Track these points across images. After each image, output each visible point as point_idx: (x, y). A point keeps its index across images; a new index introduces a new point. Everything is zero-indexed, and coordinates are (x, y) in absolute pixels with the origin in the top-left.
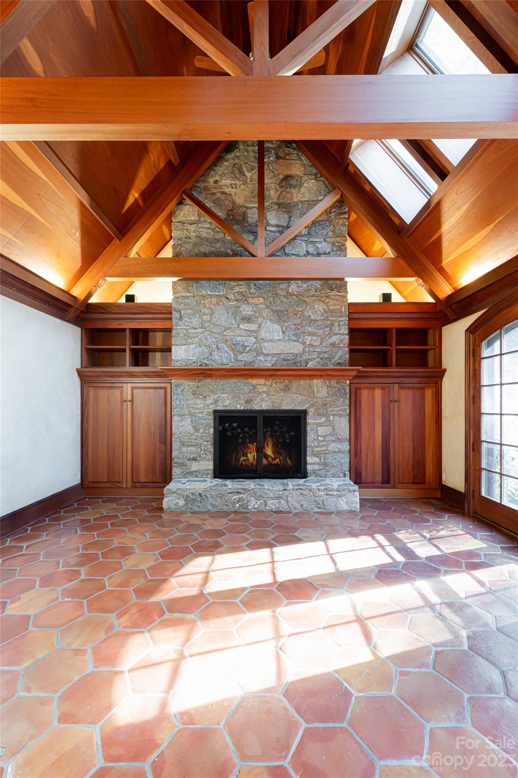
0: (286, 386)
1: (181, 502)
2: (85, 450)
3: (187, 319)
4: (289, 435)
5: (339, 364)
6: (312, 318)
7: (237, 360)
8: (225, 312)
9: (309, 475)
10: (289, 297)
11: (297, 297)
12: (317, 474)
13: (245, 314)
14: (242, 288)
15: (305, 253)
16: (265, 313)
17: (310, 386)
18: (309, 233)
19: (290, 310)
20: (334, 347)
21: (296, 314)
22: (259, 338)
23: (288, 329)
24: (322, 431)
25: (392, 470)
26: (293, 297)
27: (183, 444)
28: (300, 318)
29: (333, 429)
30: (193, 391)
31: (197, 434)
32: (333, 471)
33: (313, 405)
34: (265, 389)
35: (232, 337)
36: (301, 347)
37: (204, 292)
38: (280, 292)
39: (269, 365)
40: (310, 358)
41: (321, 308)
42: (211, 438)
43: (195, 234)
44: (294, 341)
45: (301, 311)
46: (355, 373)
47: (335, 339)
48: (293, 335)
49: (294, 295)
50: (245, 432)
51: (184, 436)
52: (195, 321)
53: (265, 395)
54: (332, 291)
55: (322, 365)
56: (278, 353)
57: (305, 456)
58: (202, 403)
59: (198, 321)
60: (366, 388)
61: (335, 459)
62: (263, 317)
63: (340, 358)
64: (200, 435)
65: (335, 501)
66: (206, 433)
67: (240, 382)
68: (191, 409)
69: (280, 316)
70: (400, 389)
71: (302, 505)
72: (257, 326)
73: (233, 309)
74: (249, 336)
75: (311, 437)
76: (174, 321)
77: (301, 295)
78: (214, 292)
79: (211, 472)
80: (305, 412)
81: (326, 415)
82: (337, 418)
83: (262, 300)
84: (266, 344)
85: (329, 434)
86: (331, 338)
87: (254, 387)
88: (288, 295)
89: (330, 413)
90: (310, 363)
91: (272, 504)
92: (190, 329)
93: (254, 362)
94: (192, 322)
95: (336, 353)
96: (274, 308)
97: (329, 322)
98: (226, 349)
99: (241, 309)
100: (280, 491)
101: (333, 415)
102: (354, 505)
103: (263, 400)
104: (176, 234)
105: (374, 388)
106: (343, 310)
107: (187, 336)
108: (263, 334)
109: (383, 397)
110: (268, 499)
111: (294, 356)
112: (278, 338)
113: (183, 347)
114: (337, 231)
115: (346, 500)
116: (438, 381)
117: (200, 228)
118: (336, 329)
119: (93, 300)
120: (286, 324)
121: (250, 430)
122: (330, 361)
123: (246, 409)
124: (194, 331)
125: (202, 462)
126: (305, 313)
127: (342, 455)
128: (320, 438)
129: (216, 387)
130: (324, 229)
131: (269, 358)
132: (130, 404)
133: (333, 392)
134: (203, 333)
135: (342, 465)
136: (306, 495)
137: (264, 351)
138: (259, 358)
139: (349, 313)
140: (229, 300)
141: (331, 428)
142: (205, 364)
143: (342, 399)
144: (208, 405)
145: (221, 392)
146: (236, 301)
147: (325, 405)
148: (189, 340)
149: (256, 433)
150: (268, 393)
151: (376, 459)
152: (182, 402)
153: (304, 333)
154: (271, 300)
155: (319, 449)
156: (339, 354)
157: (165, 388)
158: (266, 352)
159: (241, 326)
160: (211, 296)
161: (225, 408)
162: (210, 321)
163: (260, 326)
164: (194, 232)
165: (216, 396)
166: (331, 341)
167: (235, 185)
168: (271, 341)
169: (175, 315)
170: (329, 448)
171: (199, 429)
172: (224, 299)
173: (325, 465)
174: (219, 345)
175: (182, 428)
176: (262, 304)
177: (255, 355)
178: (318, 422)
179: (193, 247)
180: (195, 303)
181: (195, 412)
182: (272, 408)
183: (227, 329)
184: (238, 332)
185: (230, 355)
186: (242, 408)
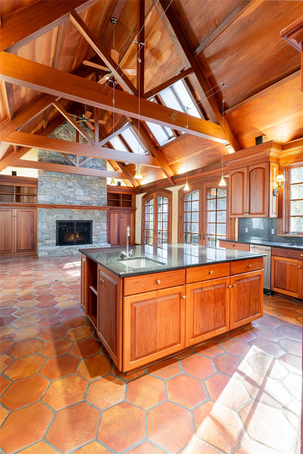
0: (85, 212)
1: (47, 254)
3: (45, 185)
4: (86, 229)
5: (104, 205)
6: (95, 189)
7: (66, 202)
8: (61, 183)
9: (93, 243)
12: (96, 242)
13: (69, 185)
14: (69, 176)
15: (92, 166)
16: (77, 185)
17: (94, 212)
18: (93, 159)
19: (87, 185)
20: (102, 199)
21: (89, 187)
22: (75, 194)
23: (86, 192)
24: (97, 227)
25: (120, 240)
27: (43, 233)
29: (102, 227)
30: (47, 213)
31: (49, 229)
32: (101, 241)
33: (94, 219)
34: (77, 213)
35: (64, 193)
36: (91, 199)
37: (52, 175)
38: (83, 178)
39: (79, 204)
40: (94, 202)
41: (98, 186)
42: (55, 231)
44: (88, 196)
45: (91, 186)
46: (109, 208)
47: (102, 196)
48: (88, 194)
49: (88, 180)
50: (70, 228)
51: (43, 230)
52: (48, 186)
53: (77, 215)
54: (102, 180)
55: (98, 205)
56: (82, 200)
57: (92, 236)
58: (51, 218)
59: (50, 186)
60: (113, 213)
61: (102, 237)
62: (76, 187)
63: (104, 203)
66: (53, 229)
67: (67, 210)
68: (46, 220)
69: (83, 187)
70: (123, 214)
73: (65, 183)
74: (71, 193)
75: (94, 230)
76: (39, 185)
77: (91, 180)
78: (57, 175)
79: (55, 244)
80: (92, 221)
81: (99, 222)
82: (103, 223)
83: (76, 181)
84: (77, 197)
85: (100, 229)
87: (73, 212)
88: (86, 180)
90: (94, 204)
92: (46, 189)
93: (73, 203)
95: (103, 201)
96: (81, 184)
97: (101, 191)
98: (61, 197)
99: (68, 183)
101: (102, 222)
103: (76, 217)
104: (40, 151)
105: (115, 213)
106: (105, 187)
107: (45, 191)
108: (76, 193)
109: (118, 216)
111: (88, 202)
112: (82, 195)
113: (43, 196)
114: (103, 160)
116: (134, 212)
118: (103, 193)
120: (85, 190)
121: (72, 227)
122: (101, 204)
124: (48, 190)
125: (51, 240)
127: (104, 235)
128: (97, 230)
129: (57, 211)
131: (79, 202)
132: (16, 217)
133: (102, 214)
134: (52, 191)
135: (104, 239)
137: (77, 199)
138: (75, 202)
139: (107, 188)
140: (63, 179)
142: (53, 203)
143: (104, 217)
144: (54, 219)
145: (59, 213)
146: (65, 180)
147: (99, 219)
148: (45, 193)
149: (73, 229)
151: (116, 237)
152: (43, 217)
153: (92, 193)
154: (80, 181)
155: (97, 234)
156: (104, 202)
157: (33, 211)
158: (78, 200)
159: (68, 189)
160: (55, 177)
161: (61, 220)
162: (55, 187)
163: (75, 190)
164: (48, 151)
165: (57, 215)
166: (101, 197)
167: (66, 137)
168: (80, 196)
169: (39, 183)
170: (100, 233)
171: (50, 227)
172: (61, 178)
173: (99, 239)
174: (59, 196)
175: (42, 227)
176: (76, 182)
177: (73, 200)
178: (96, 224)
179: (48, 158)
180: (48, 179)
181: (48, 221)
182: (80, 220)
183: (62, 190)
184: (67, 192)
185: (63, 200)
186: (68, 220)
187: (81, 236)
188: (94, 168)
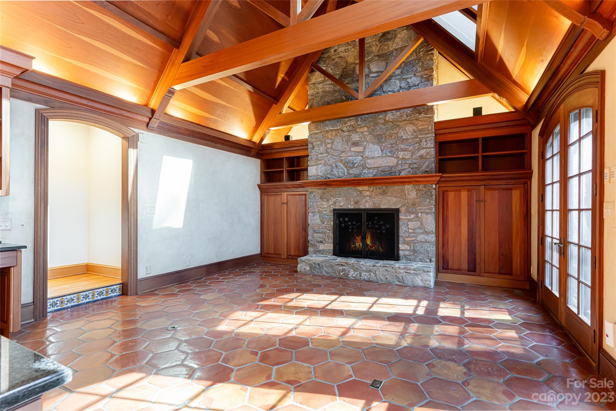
0: (384, 191)
1: (308, 268)
2: (262, 233)
3: (317, 148)
4: (385, 228)
5: (426, 172)
6: (404, 137)
7: (349, 174)
8: (341, 140)
9: (401, 258)
10: (386, 124)
11: (392, 123)
12: (407, 258)
13: (354, 140)
14: (352, 122)
15: (398, 88)
16: (368, 138)
17: (403, 191)
18: (402, 72)
19: (387, 134)
20: (422, 158)
21: (391, 136)
22: (364, 157)
23: (386, 148)
24: (411, 225)
26: (390, 123)
27: (315, 231)
28: (394, 138)
29: (422, 224)
30: (321, 196)
31: (323, 225)
32: (421, 256)
33: (404, 205)
34: (368, 193)
35: (346, 157)
36: (395, 161)
37: (327, 129)
38: (379, 121)
39: (371, 176)
40: (403, 168)
41: (411, 129)
42: (331, 228)
43: (321, 90)
44: (390, 156)
45: (395, 133)
46: (438, 179)
47: (422, 152)
48: (389, 152)
49: (390, 122)
50: (354, 225)
51: (315, 226)
52: (322, 149)
53: (368, 198)
54: (420, 114)
55: (413, 174)
56: (378, 166)
57: (398, 244)
58: (326, 204)
59: (324, 149)
60: (452, 191)
61: (422, 247)
62: (367, 141)
63: (427, 167)
64: (325, 226)
65: (412, 278)
66: (328, 225)
67: (351, 189)
68: (320, 208)
69: (379, 139)
70: (485, 190)
71: (386, 278)
72: (363, 148)
73: (346, 138)
74: (357, 156)
75: (402, 229)
76: (309, 150)
77: (395, 121)
78: (334, 127)
79: (332, 251)
80: (397, 211)
81: (415, 213)
82: (424, 215)
83: (366, 129)
84: (369, 161)
85: (418, 228)
86: (420, 152)
87: (361, 192)
88: (386, 122)
89: (418, 211)
90: (403, 172)
91: (365, 275)
92: (319, 154)
93: (360, 174)
94: (320, 150)
95: (424, 163)
96: (375, 134)
97: (418, 139)
98: (342, 166)
99: (352, 137)
100: (370, 267)
101: (421, 213)
102: (428, 283)
103: (366, 201)
104: (310, 92)
105: (460, 191)
106: (430, 128)
107: (317, 159)
108: (367, 154)
109: (469, 198)
110: (361, 271)
111: (389, 168)
112: (378, 155)
113: (315, 167)
114: (425, 66)
115: (421, 278)
116: (527, 182)
117: (325, 85)
118: (424, 144)
119: (264, 143)
120: (384, 144)
121: (357, 223)
122: (419, 170)
123: (355, 208)
124: (322, 155)
125: (326, 244)
126: (399, 134)
127: (428, 245)
128: (410, 231)
129: (335, 193)
130: (414, 66)
131: (371, 171)
132: (285, 205)
133: (421, 195)
134: (327, 156)
135: (428, 252)
136: (389, 271)
137: (367, 166)
138: (364, 171)
139: (435, 130)
140: (343, 131)
141: (419, 222)
142: (328, 177)
143: (428, 200)
144: (330, 206)
145: (338, 196)
146: (348, 131)
147: (414, 205)
148: (318, 162)
149: (361, 225)
150: (370, 197)
151: (463, 250)
152: (314, 204)
154: (373, 127)
155: (409, 239)
156: (426, 164)
157: (305, 195)
158: (369, 167)
159: (352, 149)
160: (332, 130)
161: (340, 208)
162: (331, 148)
163: (364, 149)
164: (321, 89)
165: (335, 199)
166: (419, 154)
167: (348, 50)
168: (373, 158)
169: (310, 146)
170: (417, 239)
171: (324, 222)
172: (340, 131)
173: (414, 251)
174: (337, 164)
175: (314, 221)
176: (366, 131)
177: (361, 169)
178: (408, 218)
179: (321, 99)
180: (322, 137)
181: (322, 211)
182: (373, 208)
183: (342, 152)
184: (350, 154)
185: (344, 170)
186: (352, 208)
187: (377, 242)
188: (401, 91)
